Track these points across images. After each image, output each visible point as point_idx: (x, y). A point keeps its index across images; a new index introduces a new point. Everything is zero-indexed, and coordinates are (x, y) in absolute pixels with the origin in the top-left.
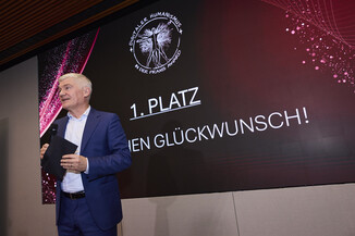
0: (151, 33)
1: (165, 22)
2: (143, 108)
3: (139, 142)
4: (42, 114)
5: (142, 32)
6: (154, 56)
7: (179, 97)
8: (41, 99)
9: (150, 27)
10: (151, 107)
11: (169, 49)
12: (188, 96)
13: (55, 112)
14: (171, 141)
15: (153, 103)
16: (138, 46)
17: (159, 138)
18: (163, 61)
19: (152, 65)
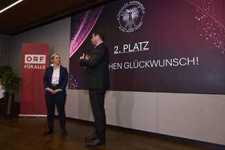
0: (129, 11)
1: (137, 6)
2: (121, 49)
3: (117, 65)
4: (71, 46)
5: (124, 10)
6: (129, 23)
7: (139, 45)
8: (71, 39)
9: (129, 8)
10: (124, 49)
11: (137, 21)
12: (143, 45)
13: (78, 46)
14: (132, 66)
15: (126, 47)
16: (121, 17)
17: (127, 64)
18: (133, 27)
19: (128, 28)
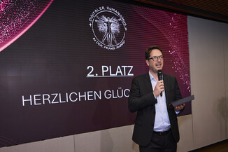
0: (107, 20)
3: (93, 94)
6: (108, 37)
7: (122, 69)
10: (103, 71)
14: (115, 95)
17: (108, 93)
18: (114, 43)
19: (106, 43)
